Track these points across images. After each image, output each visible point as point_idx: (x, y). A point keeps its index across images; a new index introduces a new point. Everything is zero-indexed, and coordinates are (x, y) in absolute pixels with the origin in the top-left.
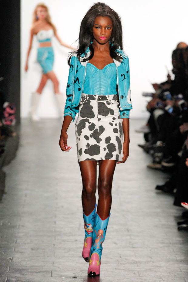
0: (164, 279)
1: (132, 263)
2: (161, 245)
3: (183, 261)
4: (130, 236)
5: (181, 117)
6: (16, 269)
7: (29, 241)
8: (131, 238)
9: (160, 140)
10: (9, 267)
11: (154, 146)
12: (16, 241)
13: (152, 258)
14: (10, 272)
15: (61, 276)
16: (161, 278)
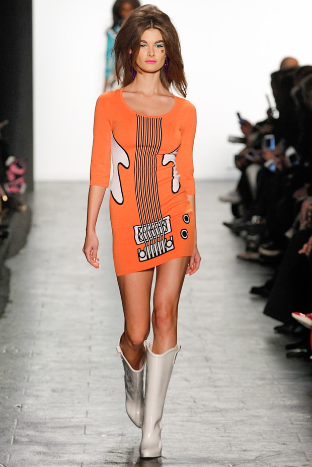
0: (264, 436)
1: (213, 411)
2: (260, 383)
3: (295, 407)
4: (210, 367)
5: (290, 176)
6: (27, 423)
7: (48, 378)
8: (212, 372)
9: (257, 215)
10: (16, 420)
11: (248, 223)
12: (28, 378)
13: (245, 404)
14: (19, 428)
15: (100, 434)
16: (260, 434)
